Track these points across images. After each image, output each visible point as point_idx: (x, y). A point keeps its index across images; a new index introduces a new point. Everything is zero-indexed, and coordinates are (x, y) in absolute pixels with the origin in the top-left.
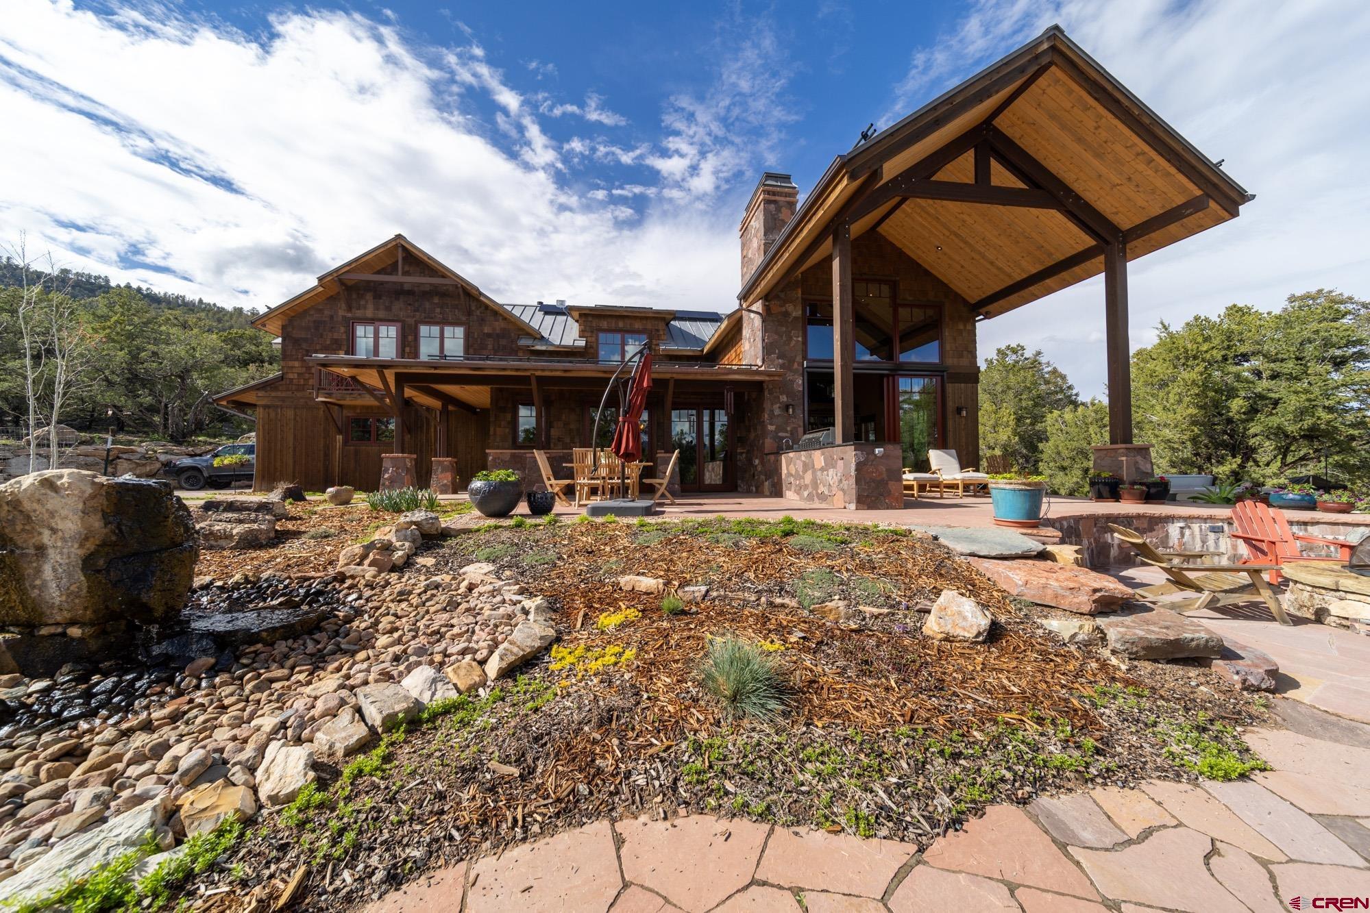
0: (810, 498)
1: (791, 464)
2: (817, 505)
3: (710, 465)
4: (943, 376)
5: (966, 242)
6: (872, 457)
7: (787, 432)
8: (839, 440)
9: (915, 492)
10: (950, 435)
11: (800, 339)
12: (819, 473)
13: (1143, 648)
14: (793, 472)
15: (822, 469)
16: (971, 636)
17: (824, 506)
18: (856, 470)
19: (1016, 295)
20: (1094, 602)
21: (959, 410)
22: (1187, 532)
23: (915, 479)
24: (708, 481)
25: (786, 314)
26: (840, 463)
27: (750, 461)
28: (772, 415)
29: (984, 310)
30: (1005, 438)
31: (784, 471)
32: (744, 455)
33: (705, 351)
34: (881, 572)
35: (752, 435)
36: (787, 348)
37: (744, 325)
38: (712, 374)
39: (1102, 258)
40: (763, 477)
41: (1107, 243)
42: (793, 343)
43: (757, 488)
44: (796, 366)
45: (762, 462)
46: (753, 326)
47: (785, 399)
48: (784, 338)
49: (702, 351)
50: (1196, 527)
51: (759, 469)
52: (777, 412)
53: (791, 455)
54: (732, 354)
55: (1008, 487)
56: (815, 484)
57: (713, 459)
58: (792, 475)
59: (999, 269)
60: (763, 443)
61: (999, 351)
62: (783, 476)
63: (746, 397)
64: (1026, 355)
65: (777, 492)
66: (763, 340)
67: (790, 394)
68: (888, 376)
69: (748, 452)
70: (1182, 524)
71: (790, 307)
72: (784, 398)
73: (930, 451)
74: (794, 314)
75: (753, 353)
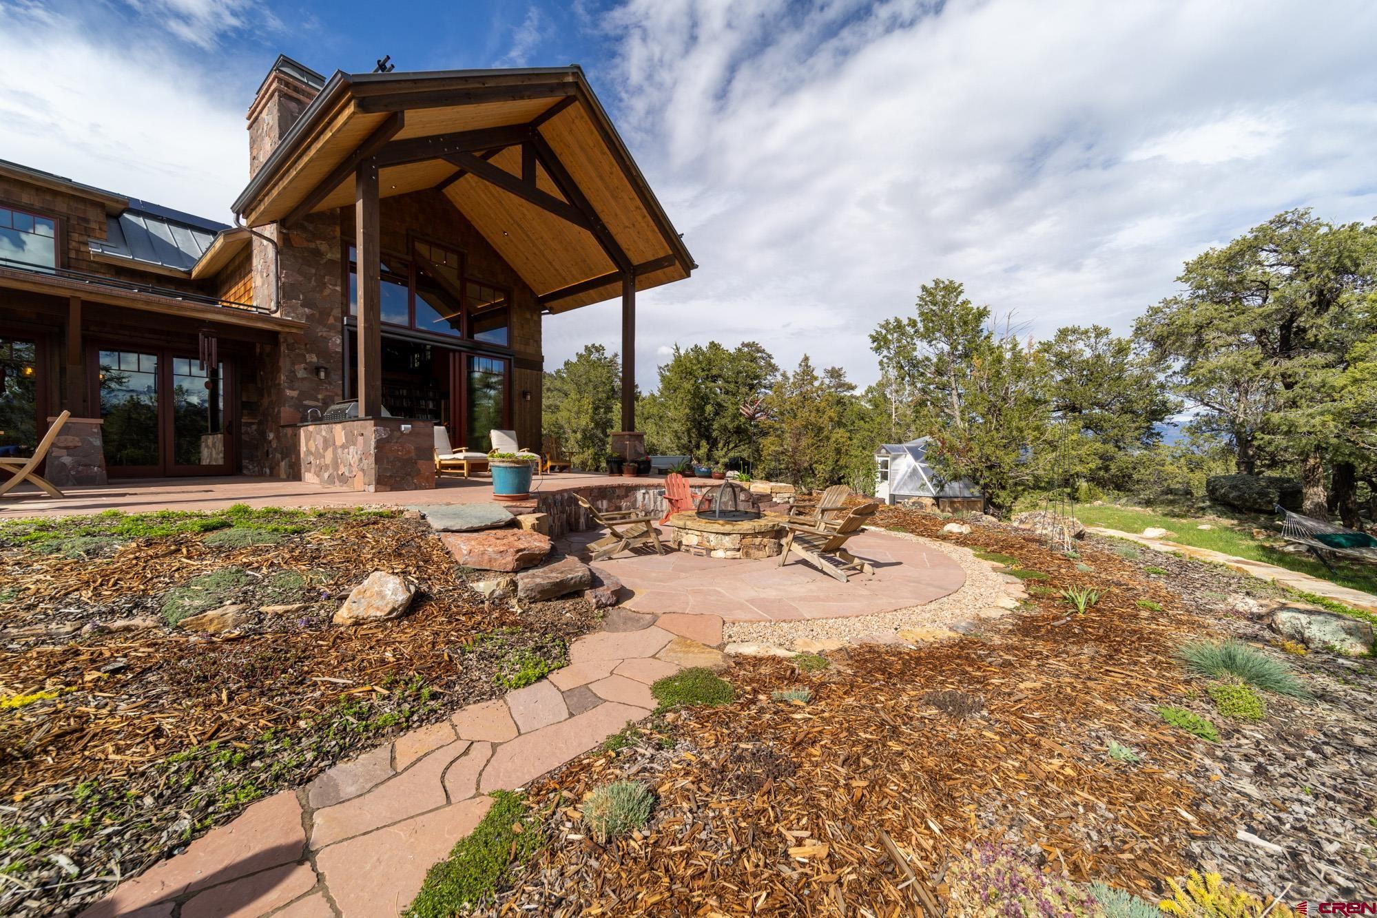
0: (331, 480)
1: (310, 439)
2: (338, 487)
3: (210, 440)
4: (510, 360)
5: (528, 236)
6: (397, 434)
7: (318, 400)
8: (362, 414)
9: (465, 472)
10: (516, 418)
11: (338, 288)
12: (339, 451)
13: (539, 592)
14: (313, 450)
15: (343, 447)
16: (383, 614)
17: (344, 489)
18: (376, 448)
19: (571, 297)
20: (517, 560)
21: (524, 394)
22: (647, 496)
23: (465, 458)
24: (205, 462)
25: (317, 253)
26: (360, 438)
27: (263, 435)
28: (292, 378)
29: (548, 305)
30: (584, 423)
31: (303, 448)
32: (254, 427)
33: (194, 274)
34: (325, 561)
35: (265, 401)
36: (318, 295)
37: (255, 252)
38: (170, 306)
39: (620, 284)
40: (278, 456)
41: (624, 272)
42: (327, 292)
43: (272, 469)
44: (331, 320)
45: (278, 437)
46: (264, 257)
47: (315, 359)
48: (313, 282)
49: (190, 273)
50: (651, 492)
51: (274, 445)
52: (301, 374)
53: (311, 428)
54: (238, 289)
55: (502, 464)
56: (336, 465)
57: (215, 430)
58: (312, 453)
59: (556, 270)
60: (279, 412)
61: (586, 347)
62: (302, 455)
63: (258, 350)
64: (606, 355)
65: (295, 475)
66: (278, 278)
67: (324, 353)
68: (454, 351)
69: (260, 423)
70: (643, 491)
71: (323, 246)
72: (312, 358)
73: (492, 431)
74: (329, 256)
75: (266, 292)
